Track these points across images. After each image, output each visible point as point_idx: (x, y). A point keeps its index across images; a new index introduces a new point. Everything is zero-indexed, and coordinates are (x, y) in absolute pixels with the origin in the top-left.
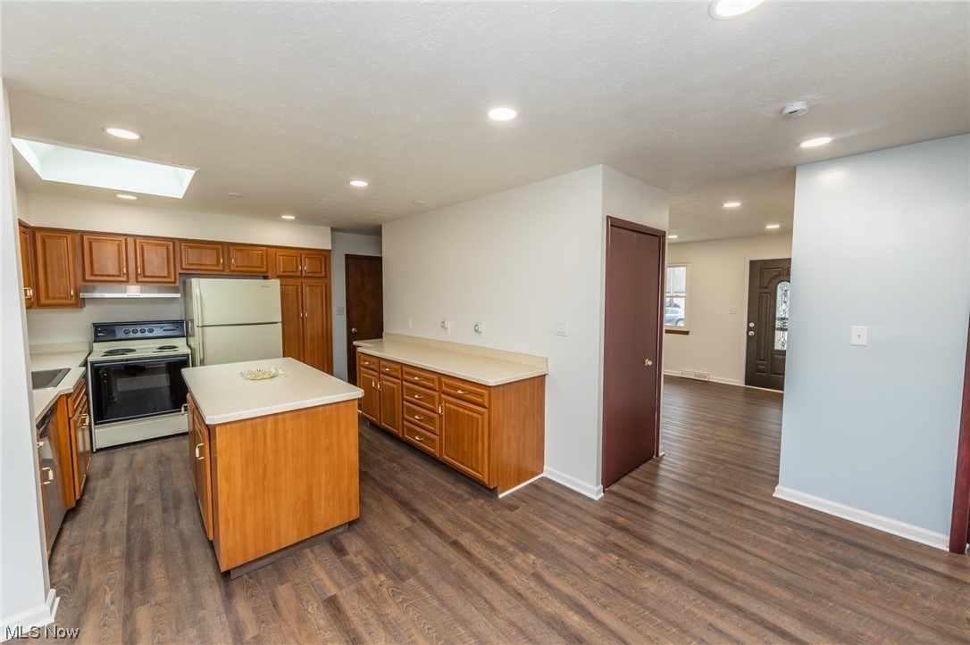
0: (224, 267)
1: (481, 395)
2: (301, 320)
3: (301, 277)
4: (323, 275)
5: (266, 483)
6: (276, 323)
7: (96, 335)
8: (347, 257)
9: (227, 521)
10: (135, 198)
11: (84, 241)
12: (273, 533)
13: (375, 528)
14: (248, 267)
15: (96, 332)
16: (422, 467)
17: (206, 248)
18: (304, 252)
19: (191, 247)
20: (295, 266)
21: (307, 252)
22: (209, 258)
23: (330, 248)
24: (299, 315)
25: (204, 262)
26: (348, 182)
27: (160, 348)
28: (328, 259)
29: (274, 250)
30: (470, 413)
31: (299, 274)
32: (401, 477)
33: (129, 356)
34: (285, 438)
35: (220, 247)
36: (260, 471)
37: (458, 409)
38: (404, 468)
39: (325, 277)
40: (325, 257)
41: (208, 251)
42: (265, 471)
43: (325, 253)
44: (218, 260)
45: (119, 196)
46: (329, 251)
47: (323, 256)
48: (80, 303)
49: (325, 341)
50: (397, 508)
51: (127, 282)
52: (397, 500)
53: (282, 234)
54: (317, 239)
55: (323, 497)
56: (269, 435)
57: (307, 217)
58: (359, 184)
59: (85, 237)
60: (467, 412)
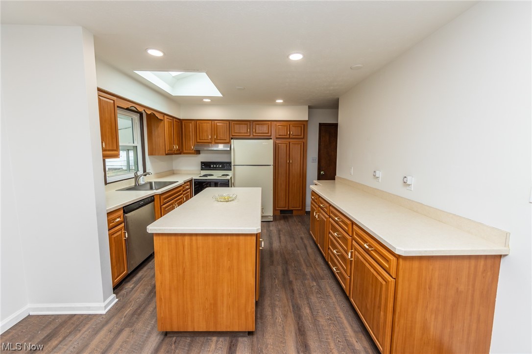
0: (250, 134)
1: (387, 260)
2: (288, 165)
3: (289, 138)
4: (302, 137)
5: (185, 281)
6: (270, 165)
7: (202, 167)
8: (320, 124)
9: (161, 299)
10: (209, 100)
11: (198, 123)
12: (189, 318)
13: (266, 347)
14: (261, 133)
15: (202, 166)
16: (335, 295)
17: (242, 124)
18: (292, 123)
19: (237, 124)
20: (286, 132)
21: (293, 123)
22: (243, 129)
23: (307, 119)
24: (287, 161)
25: (241, 132)
26: (288, 57)
27: (223, 175)
28: (306, 126)
29: (275, 123)
30: (375, 273)
31: (288, 136)
32: (314, 299)
33: (209, 178)
34: (198, 253)
35: (249, 123)
36: (181, 272)
37: (365, 262)
38: (320, 290)
39: (303, 138)
40: (304, 125)
41: (243, 125)
42: (184, 272)
43: (304, 123)
44: (247, 130)
45: (204, 100)
46: (307, 121)
47: (302, 125)
48: (198, 152)
49: (301, 179)
50: (293, 334)
51: (211, 143)
52: (298, 324)
53: (279, 113)
54: (299, 114)
55: (225, 305)
56: (186, 247)
57: (291, 100)
58: (296, 57)
59: (198, 122)
60: (372, 270)
